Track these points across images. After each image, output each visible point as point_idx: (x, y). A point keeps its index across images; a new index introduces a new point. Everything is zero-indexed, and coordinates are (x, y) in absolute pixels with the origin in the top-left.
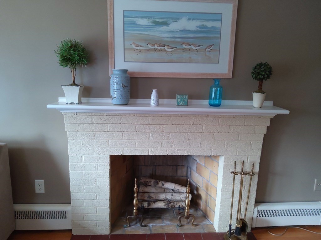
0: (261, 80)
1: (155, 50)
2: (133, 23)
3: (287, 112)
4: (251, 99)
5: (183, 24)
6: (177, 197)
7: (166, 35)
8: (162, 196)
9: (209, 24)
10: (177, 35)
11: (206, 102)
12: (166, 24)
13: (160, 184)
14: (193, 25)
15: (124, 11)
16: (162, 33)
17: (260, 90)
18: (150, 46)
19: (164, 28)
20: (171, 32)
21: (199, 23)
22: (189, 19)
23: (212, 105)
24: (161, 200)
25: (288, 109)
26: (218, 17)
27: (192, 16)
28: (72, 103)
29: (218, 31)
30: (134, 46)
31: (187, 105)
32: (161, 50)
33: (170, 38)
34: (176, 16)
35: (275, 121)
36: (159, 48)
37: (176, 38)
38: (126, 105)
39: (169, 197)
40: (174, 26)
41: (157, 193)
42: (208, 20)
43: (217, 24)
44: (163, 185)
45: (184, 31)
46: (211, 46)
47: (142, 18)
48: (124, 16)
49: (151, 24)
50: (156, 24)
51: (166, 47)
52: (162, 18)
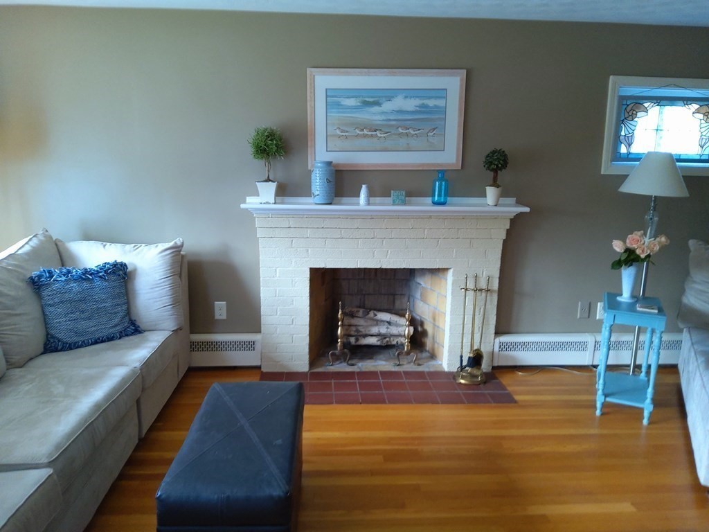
0: (495, 171)
1: (365, 136)
2: (338, 104)
3: (527, 210)
4: (484, 195)
5: (399, 103)
6: (394, 330)
7: (378, 117)
8: (375, 330)
9: (431, 103)
10: (392, 117)
11: (429, 200)
12: (377, 104)
13: (371, 314)
14: (411, 104)
15: (326, 89)
16: (373, 115)
17: (495, 184)
18: (358, 131)
19: (376, 109)
20: (383, 113)
21: (418, 102)
22: (406, 97)
23: (435, 203)
24: (372, 336)
25: (527, 206)
26: (442, 93)
27: (410, 93)
28: (267, 203)
29: (443, 111)
30: (338, 132)
31: (404, 203)
32: (372, 136)
33: (384, 120)
34: (390, 94)
35: (516, 221)
36: (370, 133)
37: (390, 120)
39: (383, 330)
40: (387, 106)
41: (367, 326)
42: (430, 98)
43: (441, 103)
44: (375, 315)
45: (400, 112)
46: (434, 129)
47: (348, 97)
48: (327, 96)
49: (359, 104)
50: (366, 104)
51: (378, 133)
52: (372, 97)
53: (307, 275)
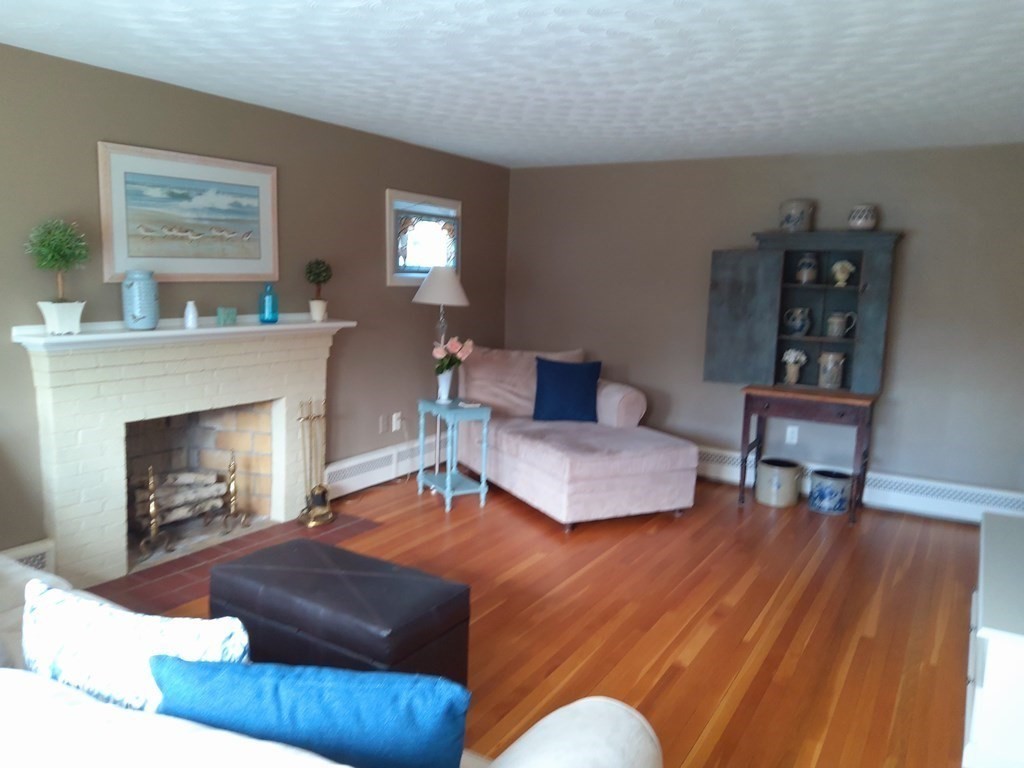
0: (319, 283)
1: (174, 238)
2: (139, 195)
3: (353, 324)
4: (307, 310)
5: (210, 199)
6: (205, 493)
7: (188, 215)
8: (179, 499)
9: (245, 202)
10: (205, 216)
11: (255, 318)
12: (186, 197)
13: (170, 479)
14: (223, 202)
15: (126, 173)
16: (182, 211)
17: (318, 297)
18: (166, 232)
19: (184, 204)
20: (194, 210)
21: (230, 199)
22: (218, 192)
23: (264, 322)
24: (178, 507)
25: (353, 320)
26: (252, 191)
27: (223, 188)
28: (69, 334)
29: (255, 212)
30: (142, 231)
31: (234, 323)
32: (182, 238)
33: (195, 219)
34: (201, 188)
35: (340, 339)
36: (180, 234)
37: (200, 219)
38: (153, 329)
39: (191, 496)
40: (199, 201)
41: (169, 496)
42: (242, 196)
43: (253, 202)
44: (176, 479)
45: (212, 210)
46: (249, 233)
47: (154, 186)
48: (126, 183)
49: (165, 196)
50: (174, 196)
51: (189, 234)
52: (181, 189)
53: (122, 433)
